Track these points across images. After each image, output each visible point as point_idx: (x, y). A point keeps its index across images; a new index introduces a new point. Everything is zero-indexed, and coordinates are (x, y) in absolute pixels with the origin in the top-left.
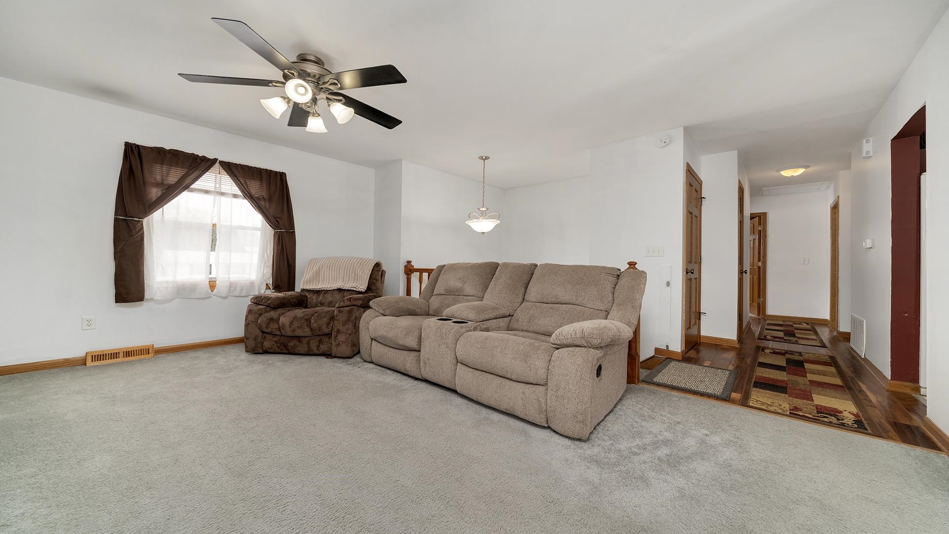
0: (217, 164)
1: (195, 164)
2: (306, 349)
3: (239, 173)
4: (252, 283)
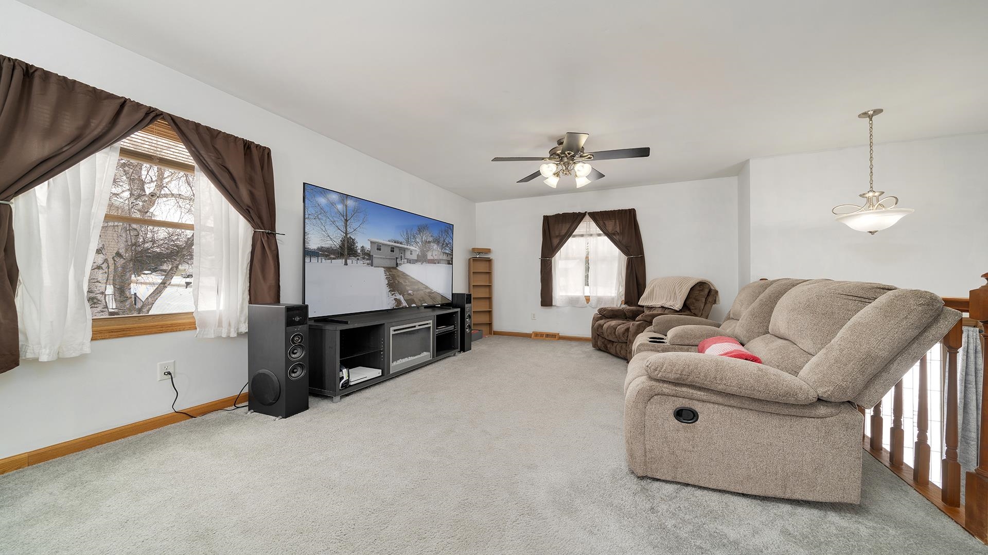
0: (587, 216)
1: (574, 219)
2: (615, 351)
3: (600, 218)
4: (613, 299)
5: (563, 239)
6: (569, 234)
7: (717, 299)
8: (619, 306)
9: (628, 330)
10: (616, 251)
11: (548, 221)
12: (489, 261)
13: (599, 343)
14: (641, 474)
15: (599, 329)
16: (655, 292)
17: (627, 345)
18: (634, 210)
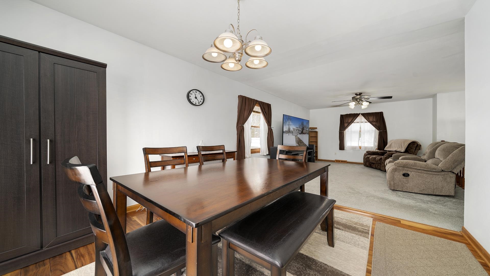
0: (360, 114)
1: (355, 116)
2: (375, 167)
3: (367, 116)
4: (372, 147)
5: (349, 124)
6: (352, 122)
7: (421, 148)
8: (375, 150)
9: (381, 159)
10: (374, 128)
11: (342, 117)
12: (316, 132)
13: (367, 164)
14: (393, 189)
15: (368, 159)
16: (392, 145)
17: (380, 164)
18: (382, 112)
